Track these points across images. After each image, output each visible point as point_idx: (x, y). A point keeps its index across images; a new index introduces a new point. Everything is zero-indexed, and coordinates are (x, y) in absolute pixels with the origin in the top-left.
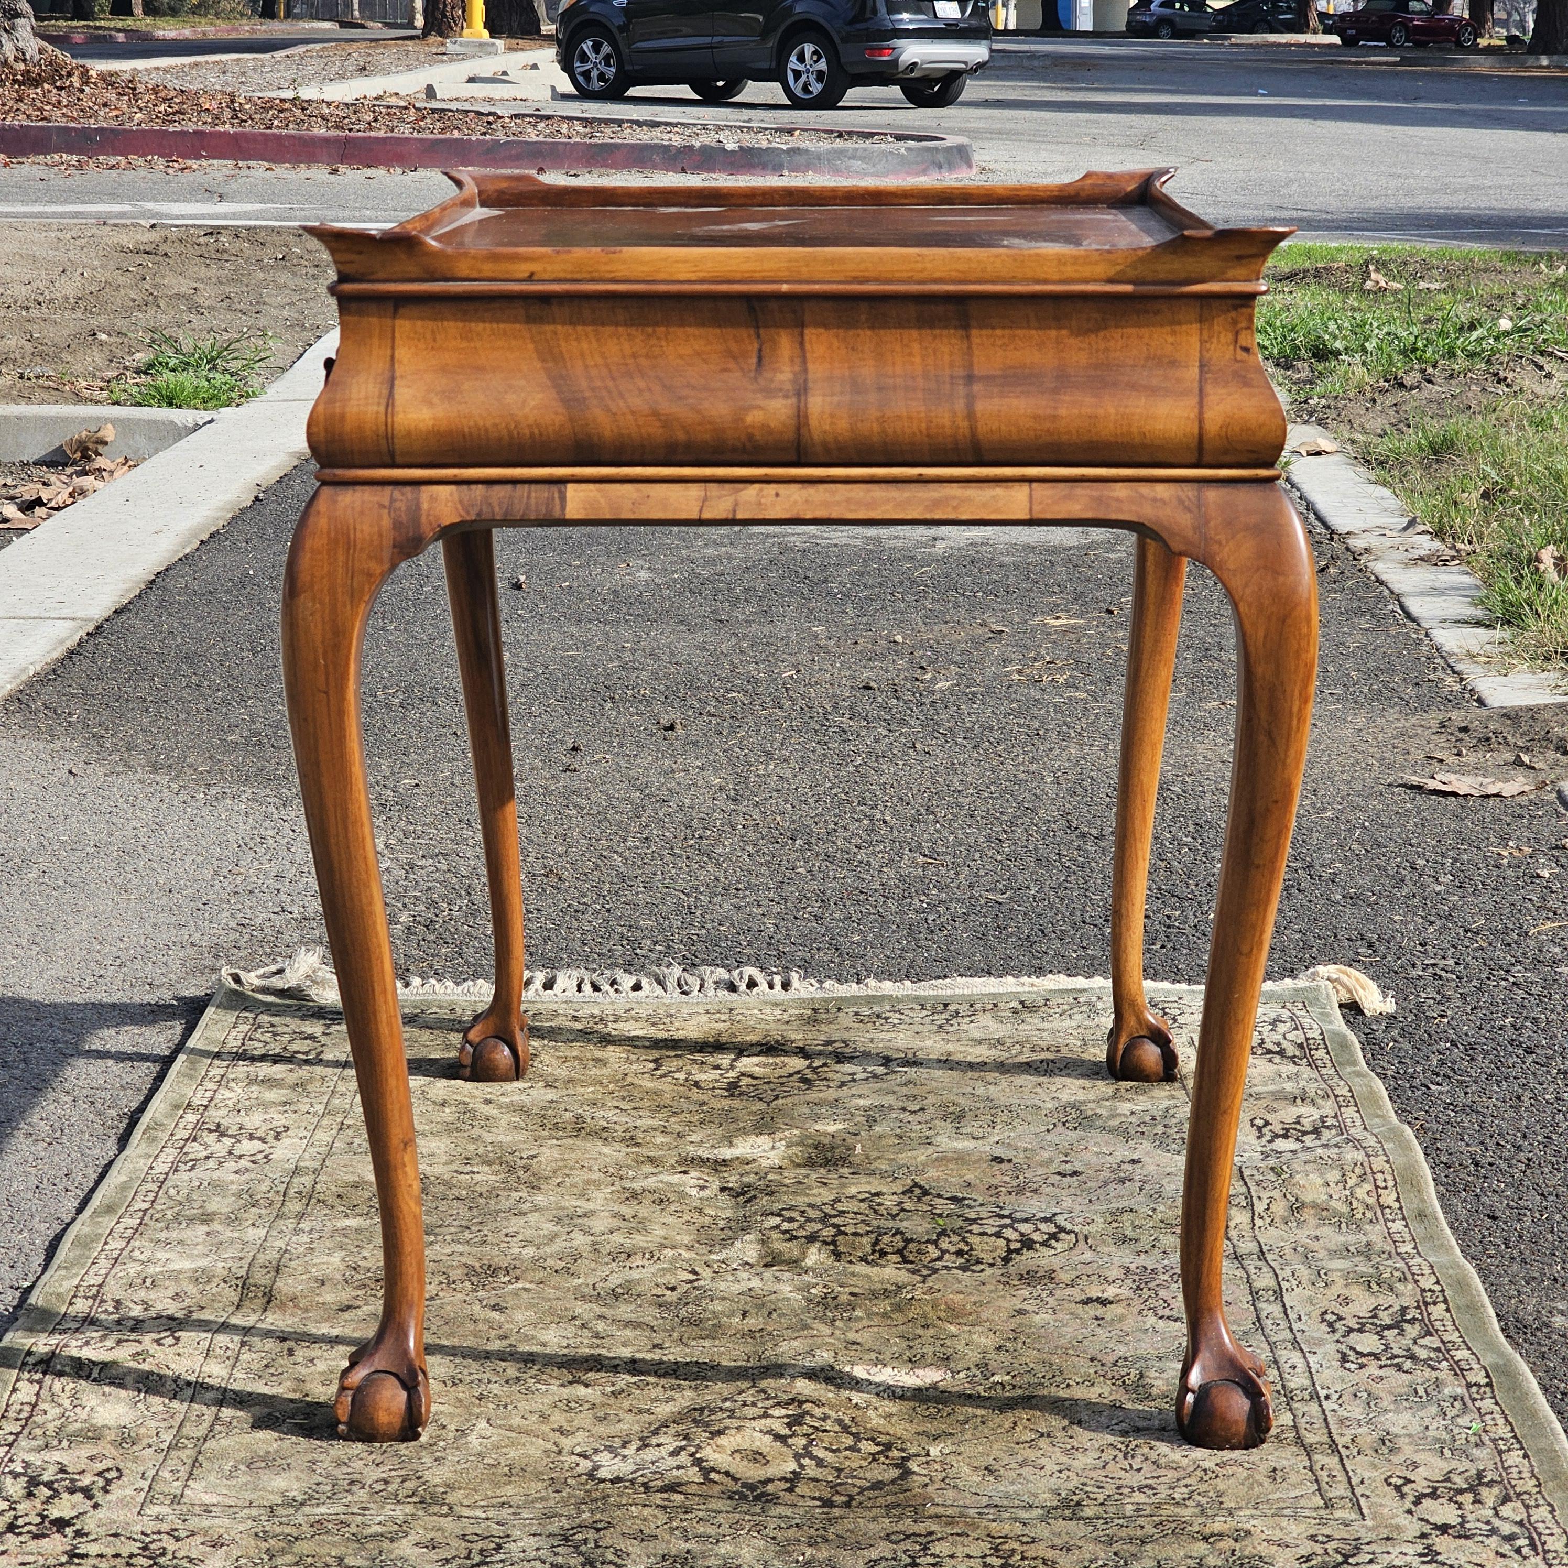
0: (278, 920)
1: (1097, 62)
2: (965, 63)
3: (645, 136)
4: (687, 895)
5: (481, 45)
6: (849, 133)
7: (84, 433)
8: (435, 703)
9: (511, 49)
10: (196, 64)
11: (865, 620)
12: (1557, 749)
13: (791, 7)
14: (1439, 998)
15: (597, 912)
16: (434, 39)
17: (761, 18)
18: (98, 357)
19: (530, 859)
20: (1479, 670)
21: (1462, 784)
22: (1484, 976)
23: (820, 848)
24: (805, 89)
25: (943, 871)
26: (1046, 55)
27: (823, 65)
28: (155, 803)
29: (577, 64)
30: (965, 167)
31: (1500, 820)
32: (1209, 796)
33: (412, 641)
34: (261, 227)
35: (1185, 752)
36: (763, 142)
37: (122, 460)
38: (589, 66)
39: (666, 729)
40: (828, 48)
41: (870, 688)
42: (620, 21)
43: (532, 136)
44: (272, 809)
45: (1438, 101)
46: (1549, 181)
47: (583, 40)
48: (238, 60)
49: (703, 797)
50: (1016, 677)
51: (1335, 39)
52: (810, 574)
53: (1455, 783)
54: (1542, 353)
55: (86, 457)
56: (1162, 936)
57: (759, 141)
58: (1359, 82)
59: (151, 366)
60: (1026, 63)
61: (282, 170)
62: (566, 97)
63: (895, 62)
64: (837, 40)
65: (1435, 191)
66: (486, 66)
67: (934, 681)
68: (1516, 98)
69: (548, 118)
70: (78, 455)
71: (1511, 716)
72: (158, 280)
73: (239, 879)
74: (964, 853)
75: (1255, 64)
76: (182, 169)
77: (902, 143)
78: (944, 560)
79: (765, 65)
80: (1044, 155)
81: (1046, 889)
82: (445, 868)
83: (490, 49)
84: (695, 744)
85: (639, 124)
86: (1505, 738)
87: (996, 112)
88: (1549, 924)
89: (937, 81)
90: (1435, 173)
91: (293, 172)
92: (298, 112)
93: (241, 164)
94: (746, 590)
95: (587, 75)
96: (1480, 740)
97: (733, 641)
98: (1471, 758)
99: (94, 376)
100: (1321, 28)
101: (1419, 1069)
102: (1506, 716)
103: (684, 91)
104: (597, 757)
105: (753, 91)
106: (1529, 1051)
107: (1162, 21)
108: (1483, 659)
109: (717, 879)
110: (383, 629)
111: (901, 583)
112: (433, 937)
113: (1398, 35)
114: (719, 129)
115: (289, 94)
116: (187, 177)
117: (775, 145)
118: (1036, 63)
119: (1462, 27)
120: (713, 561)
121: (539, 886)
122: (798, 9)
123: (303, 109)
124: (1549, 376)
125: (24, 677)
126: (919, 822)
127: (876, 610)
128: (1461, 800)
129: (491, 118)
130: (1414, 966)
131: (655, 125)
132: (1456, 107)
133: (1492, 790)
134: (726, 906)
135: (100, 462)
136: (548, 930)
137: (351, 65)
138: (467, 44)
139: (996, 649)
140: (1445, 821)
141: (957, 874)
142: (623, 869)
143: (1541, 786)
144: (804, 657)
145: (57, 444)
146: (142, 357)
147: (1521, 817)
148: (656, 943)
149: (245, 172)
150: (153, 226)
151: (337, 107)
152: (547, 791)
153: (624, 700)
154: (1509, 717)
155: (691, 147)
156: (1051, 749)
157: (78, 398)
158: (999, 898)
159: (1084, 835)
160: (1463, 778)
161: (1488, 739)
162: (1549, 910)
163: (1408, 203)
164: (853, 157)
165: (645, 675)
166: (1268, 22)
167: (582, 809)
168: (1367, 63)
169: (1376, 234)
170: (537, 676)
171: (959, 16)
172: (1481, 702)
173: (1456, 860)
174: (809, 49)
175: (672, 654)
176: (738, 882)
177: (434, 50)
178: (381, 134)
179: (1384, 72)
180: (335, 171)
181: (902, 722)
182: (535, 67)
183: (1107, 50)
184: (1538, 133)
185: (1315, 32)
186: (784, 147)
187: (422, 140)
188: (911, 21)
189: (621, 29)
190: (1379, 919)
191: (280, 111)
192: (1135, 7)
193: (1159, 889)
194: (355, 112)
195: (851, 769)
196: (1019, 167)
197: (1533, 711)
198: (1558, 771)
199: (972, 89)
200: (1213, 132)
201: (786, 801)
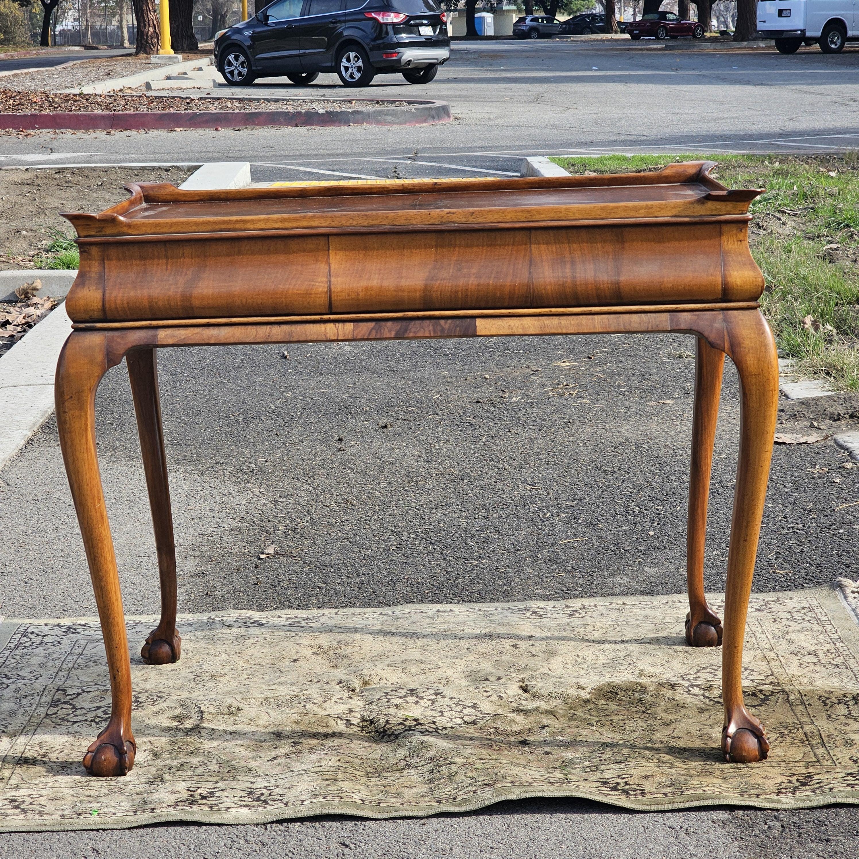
0: (218, 531)
1: (504, 54)
2: (437, 59)
3: (272, 107)
4: (418, 509)
5: (170, 58)
6: (382, 101)
7: (26, 285)
8: (261, 420)
9: (185, 59)
10: (16, 75)
11: (467, 367)
12: (830, 418)
13: (342, 32)
14: (798, 543)
15: (376, 521)
16: (142, 55)
17: (326, 39)
18: (23, 244)
19: (334, 496)
20: (783, 380)
21: (787, 438)
22: (818, 532)
23: (477, 483)
24: (351, 76)
25: (540, 492)
27: (360, 63)
28: (137, 476)
29: (226, 67)
30: (446, 117)
31: (809, 455)
32: (662, 449)
33: (238, 388)
34: (85, 168)
35: (645, 428)
36: (337, 108)
37: (46, 298)
38: (233, 68)
39: (383, 428)
40: (362, 53)
41: (479, 402)
42: (248, 43)
43: (212, 110)
44: (196, 476)
45: (690, 69)
46: (758, 113)
47: (229, 54)
48: (37, 71)
49: (412, 461)
50: (551, 393)
51: (627, 36)
53: (783, 437)
54: (779, 211)
55: (27, 298)
56: (657, 519)
57: (335, 108)
58: (646, 61)
59: (53, 247)
60: (465, 56)
61: (80, 134)
62: (221, 85)
63: (399, 60)
64: (368, 50)
65: (699, 122)
66: (174, 70)
67: (510, 397)
68: (731, 67)
69: (219, 99)
70: (23, 296)
71: (805, 403)
72: (42, 200)
73: (192, 512)
74: (548, 483)
75: (587, 52)
76: (27, 135)
77: (411, 106)
79: (329, 64)
80: (487, 109)
81: (594, 499)
82: (293, 502)
83: (175, 60)
84: (400, 434)
85: (268, 100)
86: (803, 414)
88: (844, 505)
89: (422, 69)
90: (696, 111)
91: (86, 134)
92: (84, 101)
93: (57, 131)
94: (402, 354)
95: (232, 73)
96: (791, 416)
97: (403, 381)
98: (788, 425)
99: (24, 254)
100: (619, 30)
101: (797, 577)
102: (801, 403)
103: (285, 80)
104: (352, 443)
105: (322, 78)
106: (848, 566)
107: (532, 29)
108: (783, 375)
109: (430, 501)
110: (222, 382)
111: (480, 347)
112: (298, 536)
113: (662, 33)
114: (312, 101)
115: (76, 91)
116: (29, 139)
117: (343, 110)
118: (470, 56)
119: (695, 27)
121: (343, 509)
122: (345, 33)
123: (87, 100)
124: (784, 224)
125: (47, 415)
126: (522, 468)
127: (471, 362)
128: (788, 446)
129: (188, 101)
130: (783, 528)
131: (276, 100)
132: (700, 73)
133: (802, 440)
134: (439, 514)
135: (35, 300)
136: (355, 530)
137: (101, 72)
138: (162, 58)
139: (537, 379)
140: (782, 457)
141: (548, 493)
142: (382, 498)
143: (826, 438)
144: (441, 388)
145: (11, 291)
146: (47, 243)
147: (819, 453)
148: (409, 534)
149: (61, 136)
150: (27, 169)
151: (105, 98)
152: (333, 462)
153: (357, 413)
154: (803, 404)
155: (300, 113)
156: (578, 429)
157: (20, 267)
158: (571, 504)
159: (605, 471)
160: (787, 435)
161: (795, 415)
162: (843, 498)
163: (685, 130)
164: (387, 115)
165: (363, 400)
166: (590, 28)
167: (354, 470)
168: (648, 50)
169: (672, 147)
170: (308, 403)
171: (432, 34)
172: (787, 397)
173: (792, 476)
174: (352, 55)
175: (374, 389)
176: (441, 502)
177: (144, 62)
178: (131, 112)
179: (657, 54)
180: (109, 133)
181: (500, 419)
182: (200, 69)
183: (506, 47)
185: (616, 32)
186: (350, 110)
187: (155, 114)
188: (407, 38)
189: (249, 47)
191: (74, 101)
192: (517, 22)
193: (649, 496)
194: (115, 100)
195: (481, 443)
196: (475, 116)
197: (817, 400)
198: (833, 429)
199: (441, 72)
200: (574, 92)
201: (454, 461)
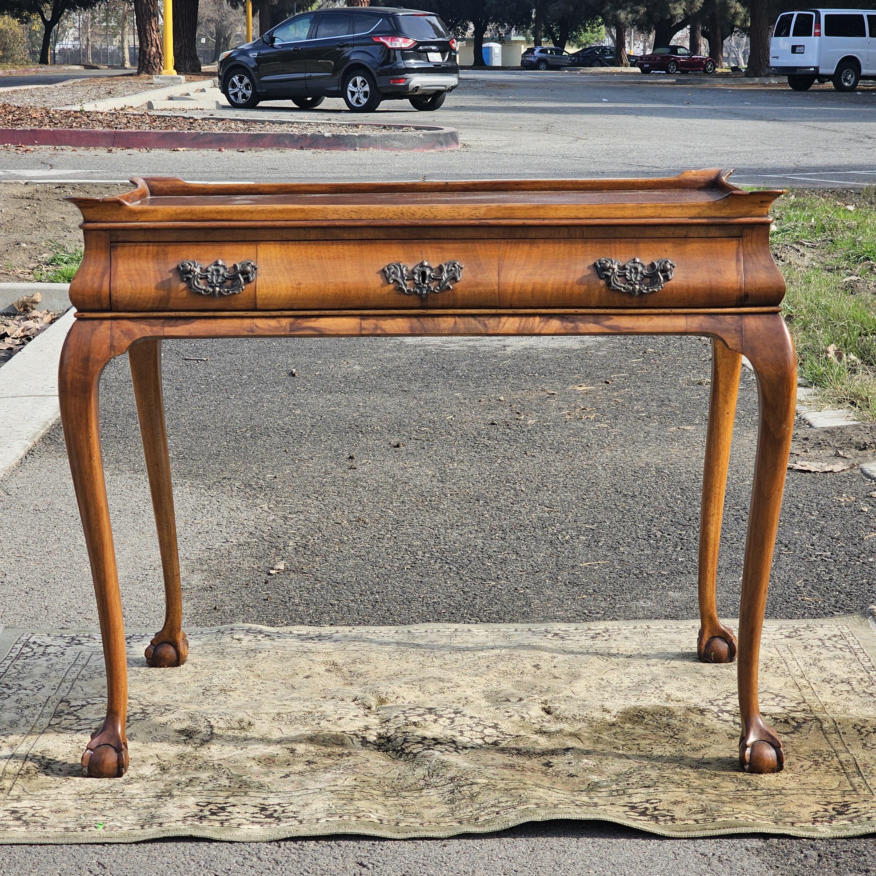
0: (227, 545)
1: (512, 84)
2: (445, 86)
3: (278, 129)
4: (433, 529)
5: (172, 78)
6: (389, 126)
7: (25, 298)
8: (269, 436)
9: (187, 81)
10: (15, 91)
11: (480, 389)
12: (856, 448)
13: (349, 57)
14: (827, 571)
15: (389, 539)
16: (144, 75)
17: (333, 63)
18: (23, 257)
19: (346, 513)
20: (806, 408)
21: (812, 466)
22: (847, 560)
23: (493, 504)
24: (358, 101)
25: (559, 514)
26: (483, 81)
27: (367, 88)
28: (142, 489)
29: (230, 89)
30: (455, 144)
31: (835, 483)
32: (684, 475)
33: (246, 404)
34: (86, 183)
35: (665, 453)
36: (343, 132)
37: (45, 311)
38: (237, 90)
39: (395, 447)
40: (369, 78)
41: (494, 424)
42: (253, 65)
43: (216, 130)
44: (203, 491)
46: (771, 148)
47: (233, 76)
48: (37, 88)
49: (426, 480)
50: (568, 417)
51: (638, 70)
52: (445, 366)
53: (808, 466)
54: (797, 243)
55: (26, 311)
56: (680, 544)
57: (341, 132)
58: (657, 94)
59: (54, 260)
61: (81, 151)
62: (224, 107)
63: (407, 86)
64: (375, 75)
65: (711, 155)
66: (177, 90)
67: (526, 420)
68: (743, 102)
69: (223, 120)
70: (22, 309)
71: (830, 432)
72: (42, 214)
73: (199, 526)
74: (567, 506)
75: (597, 85)
76: (26, 151)
77: (419, 132)
78: (513, 357)
79: (335, 89)
80: (495, 137)
81: (614, 522)
82: (303, 518)
83: (177, 81)
84: (412, 454)
85: (273, 122)
86: (828, 443)
87: (463, 113)
88: (873, 534)
89: (429, 96)
90: (708, 145)
91: (87, 152)
92: (85, 118)
93: (57, 147)
94: (414, 375)
95: (236, 95)
96: (815, 444)
97: (415, 401)
98: (813, 453)
99: (24, 266)
100: (629, 63)
101: (826, 604)
102: (826, 431)
103: (289, 103)
104: (364, 461)
105: (327, 103)
107: (541, 60)
108: (806, 404)
109: (445, 521)
110: (228, 398)
111: (494, 369)
112: (309, 553)
113: (672, 67)
114: (318, 125)
115: (77, 108)
116: (28, 155)
117: (350, 133)
118: (478, 85)
119: (707, 62)
120: (391, 360)
121: (355, 526)
122: (352, 58)
123: (88, 117)
124: (803, 255)
125: (48, 427)
126: (539, 490)
127: (485, 384)
128: (813, 474)
129: (191, 121)
130: (811, 556)
131: (282, 123)
132: (712, 108)
133: (828, 469)
134: (455, 534)
135: (35, 313)
136: (368, 548)
137: (102, 90)
138: (165, 78)
139: (553, 402)
140: (808, 485)
141: (567, 516)
142: (395, 517)
143: (852, 467)
144: (455, 409)
145: (10, 304)
146: (47, 256)
147: (846, 482)
148: (424, 553)
149: (61, 152)
150: (26, 184)
151: (106, 115)
152: (344, 480)
153: (368, 432)
154: (828, 432)
155: (305, 135)
156: (596, 453)
157: (19, 279)
158: (591, 527)
159: (626, 496)
160: (812, 463)
161: (820, 444)
162: (871, 527)
164: (394, 139)
165: (374, 419)
166: (600, 61)
167: (365, 488)
168: (658, 83)
170: (318, 421)
171: (441, 60)
172: (811, 426)
173: (818, 504)
174: (359, 79)
175: (385, 408)
176: (456, 522)
177: (146, 82)
178: (134, 130)
179: (668, 88)
180: (110, 151)
181: (515, 441)
182: (203, 90)
184: (760, 122)
185: (626, 66)
186: (357, 134)
187: (157, 133)
188: (415, 64)
189: (254, 69)
190: (787, 533)
191: (75, 118)
192: (525, 53)
193: (672, 521)
194: (117, 118)
195: (497, 465)
196: (483, 143)
197: (841, 429)
198: (859, 459)
199: (449, 100)
200: (584, 123)
201: (469, 482)
